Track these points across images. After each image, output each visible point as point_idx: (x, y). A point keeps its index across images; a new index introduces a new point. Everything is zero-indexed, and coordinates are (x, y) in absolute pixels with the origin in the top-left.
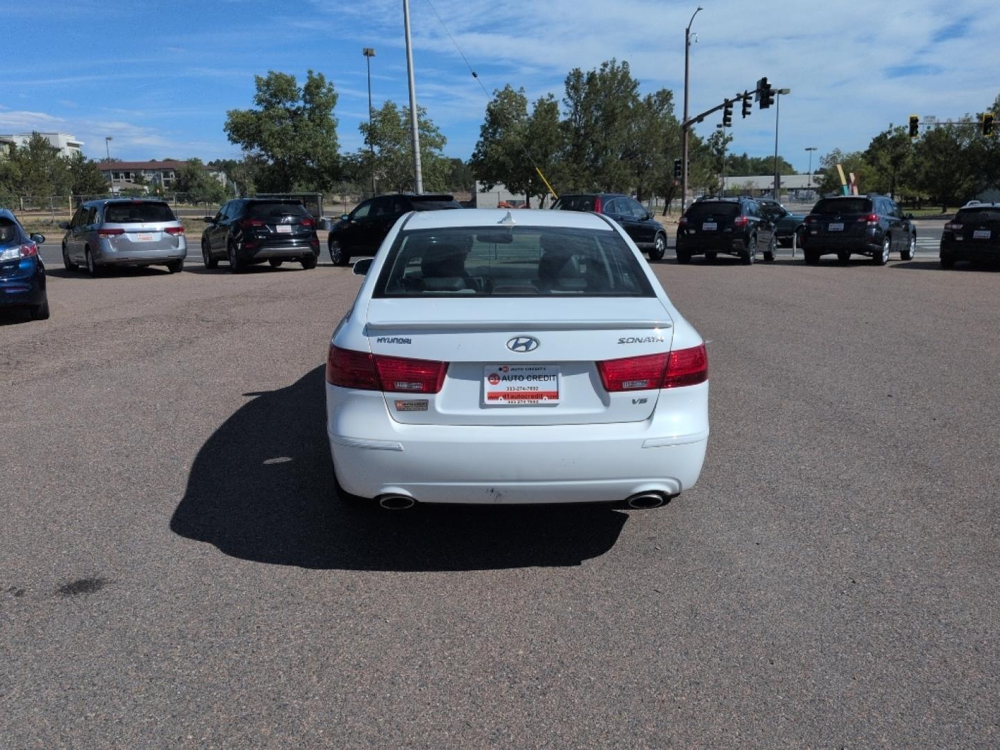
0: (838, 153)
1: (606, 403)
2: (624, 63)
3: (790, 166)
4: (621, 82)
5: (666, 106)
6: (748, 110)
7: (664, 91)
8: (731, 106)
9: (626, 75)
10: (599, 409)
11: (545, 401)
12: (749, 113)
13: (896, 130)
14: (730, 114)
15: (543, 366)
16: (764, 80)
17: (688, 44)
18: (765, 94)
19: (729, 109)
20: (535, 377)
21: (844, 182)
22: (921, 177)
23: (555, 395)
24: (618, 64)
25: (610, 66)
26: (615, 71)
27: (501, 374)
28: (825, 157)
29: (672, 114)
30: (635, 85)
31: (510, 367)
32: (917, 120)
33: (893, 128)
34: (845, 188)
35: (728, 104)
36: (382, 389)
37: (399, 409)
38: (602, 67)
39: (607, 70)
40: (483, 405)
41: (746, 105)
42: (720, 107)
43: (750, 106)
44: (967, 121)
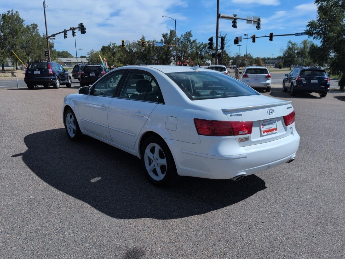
0: (93, 51)
1: (286, 130)
2: (17, 12)
3: (71, 55)
4: (16, 19)
5: (35, 30)
6: (75, 34)
7: (34, 24)
8: (67, 32)
9: (18, 16)
10: (285, 132)
11: (275, 132)
12: (75, 35)
13: (113, 44)
14: (67, 35)
15: (272, 120)
16: (82, 24)
17: (44, 8)
18: (82, 29)
19: (66, 33)
20: (271, 124)
21: (102, 61)
22: (123, 60)
23: (276, 129)
24: (14, 12)
25: (11, 12)
26: (13, 14)
27: (264, 124)
28: (89, 52)
29: (38, 33)
30: (23, 21)
31: (266, 121)
32: (124, 42)
33: (111, 44)
34: (103, 63)
35: (65, 31)
36: (234, 134)
37: (240, 142)
38: (7, 12)
39: (10, 14)
40: (261, 136)
41: (73, 32)
42: (63, 32)
43: (75, 32)
44: (134, 43)
